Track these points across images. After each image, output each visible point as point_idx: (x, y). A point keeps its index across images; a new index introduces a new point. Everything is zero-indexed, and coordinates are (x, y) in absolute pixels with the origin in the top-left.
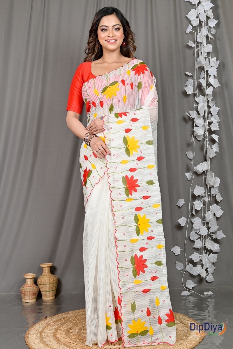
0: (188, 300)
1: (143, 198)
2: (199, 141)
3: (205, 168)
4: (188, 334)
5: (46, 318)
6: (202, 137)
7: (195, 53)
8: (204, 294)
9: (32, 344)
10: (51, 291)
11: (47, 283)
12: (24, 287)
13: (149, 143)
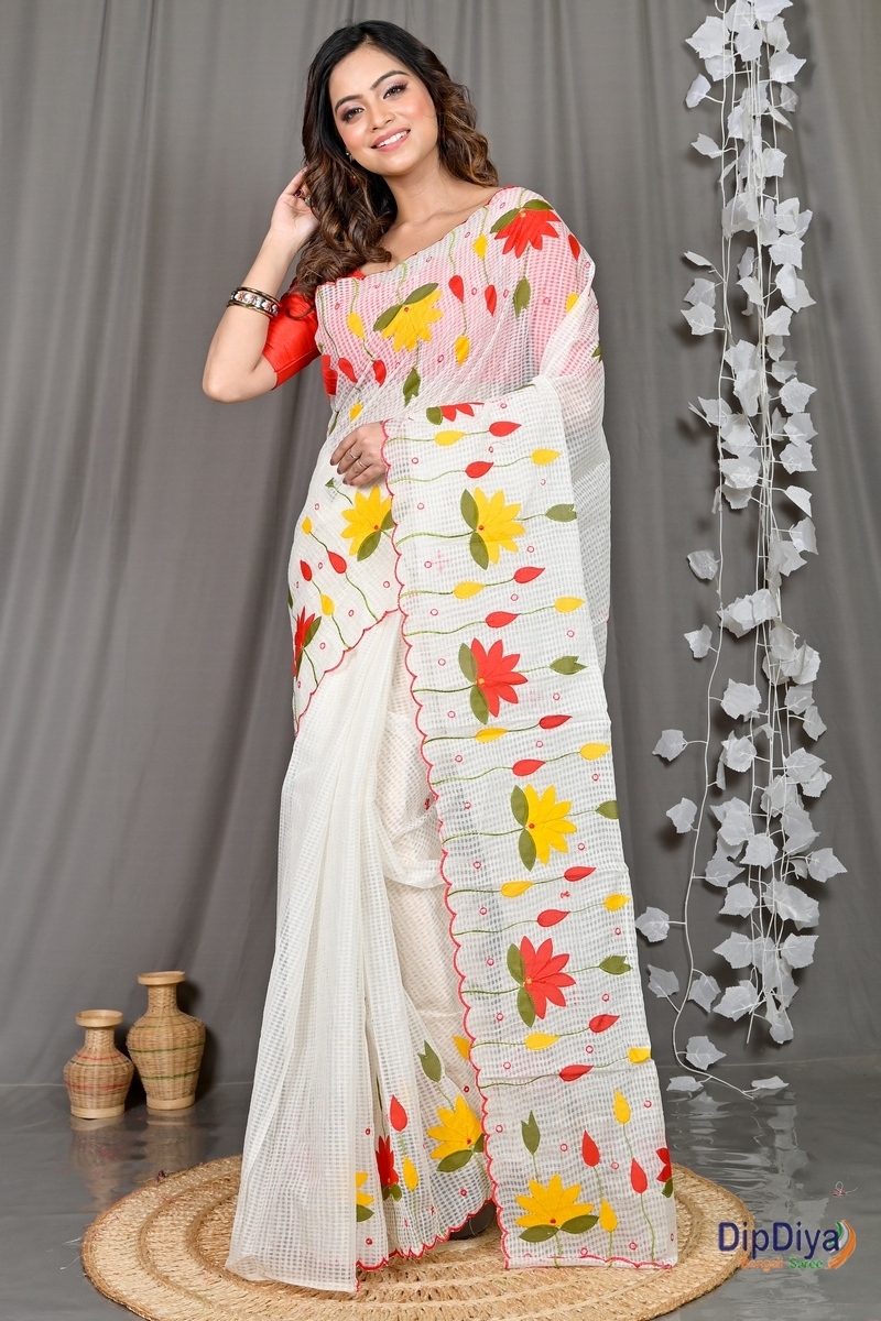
0: (693, 1108)
1: (540, 723)
2: (738, 511)
3: (764, 612)
4: (694, 1235)
5: (161, 1178)
6: (750, 497)
7: (722, 181)
8: (753, 1088)
9: (107, 1276)
10: (180, 1076)
11: (164, 1046)
12: (79, 1061)
13: (561, 513)
